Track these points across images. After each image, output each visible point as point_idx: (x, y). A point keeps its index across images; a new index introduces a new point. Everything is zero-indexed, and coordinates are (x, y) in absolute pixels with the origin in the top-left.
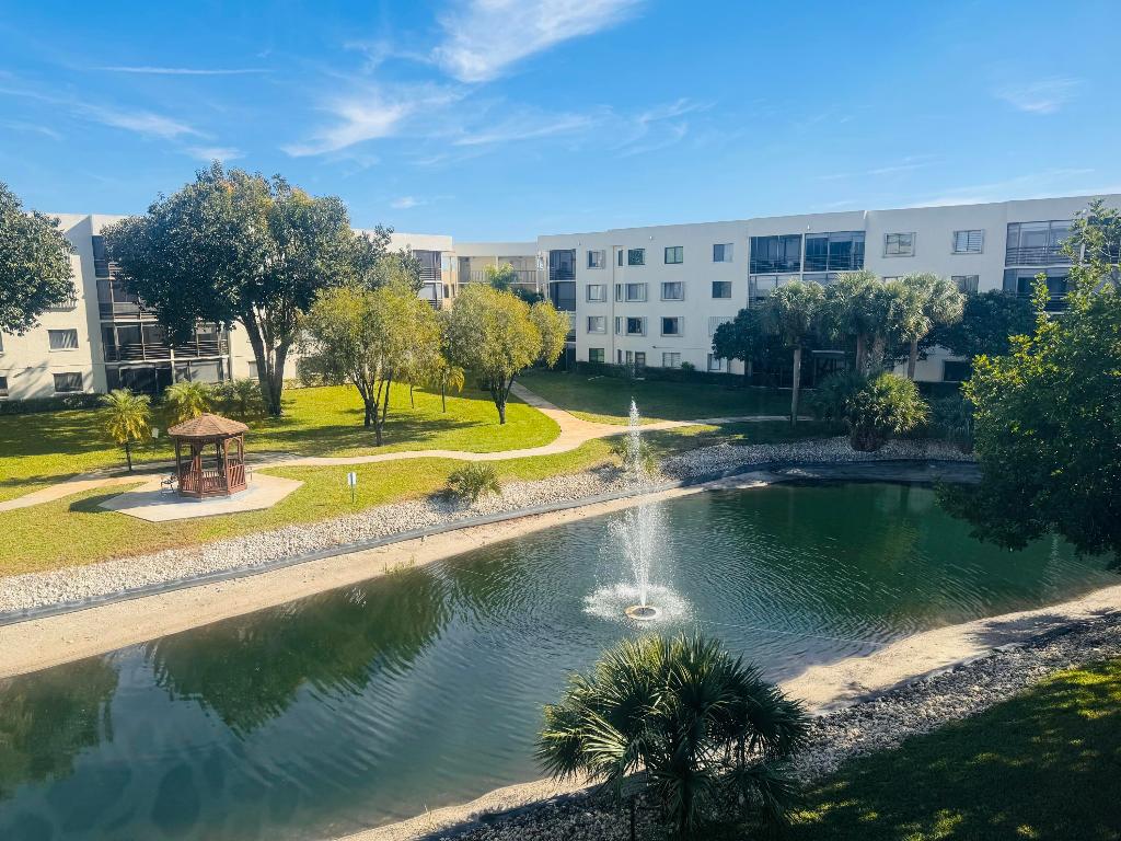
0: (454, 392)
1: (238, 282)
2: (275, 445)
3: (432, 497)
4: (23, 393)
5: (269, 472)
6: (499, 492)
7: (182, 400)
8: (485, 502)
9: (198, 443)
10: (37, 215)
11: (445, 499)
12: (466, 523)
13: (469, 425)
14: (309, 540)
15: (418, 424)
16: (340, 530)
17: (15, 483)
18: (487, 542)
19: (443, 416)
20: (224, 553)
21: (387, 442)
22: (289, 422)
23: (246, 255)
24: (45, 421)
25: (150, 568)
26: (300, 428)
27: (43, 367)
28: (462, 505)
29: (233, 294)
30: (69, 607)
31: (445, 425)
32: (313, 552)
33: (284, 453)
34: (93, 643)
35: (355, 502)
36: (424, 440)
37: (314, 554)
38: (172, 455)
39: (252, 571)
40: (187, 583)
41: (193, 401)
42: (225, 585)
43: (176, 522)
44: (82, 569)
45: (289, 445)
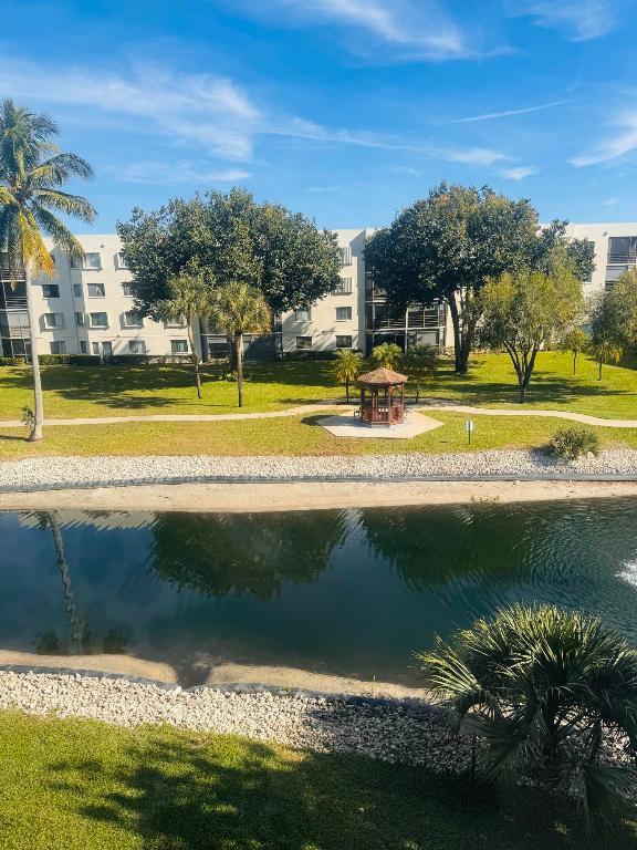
0: (612, 362)
1: (435, 274)
2: (449, 394)
3: (536, 451)
4: (320, 347)
5: (426, 413)
6: (596, 454)
7: (380, 358)
8: (584, 462)
9: (375, 387)
10: (326, 232)
11: (547, 453)
12: (559, 476)
13: (616, 393)
14: (425, 466)
15: (568, 388)
16: (452, 463)
17: (289, 401)
18: (572, 496)
19: (595, 383)
20: (367, 465)
21: (530, 400)
22: (469, 378)
23: (444, 252)
24: (326, 365)
25: (322, 466)
26: (472, 383)
27: (332, 331)
28: (560, 461)
29: (431, 282)
30: (272, 480)
31: (591, 391)
32: (425, 475)
33: (449, 400)
34: (275, 504)
35: (470, 444)
36: (564, 402)
37: (426, 477)
38: (359, 392)
39: (381, 479)
40: (339, 479)
41: (387, 359)
42: (363, 485)
43: (349, 439)
44: (287, 458)
45: (459, 395)
